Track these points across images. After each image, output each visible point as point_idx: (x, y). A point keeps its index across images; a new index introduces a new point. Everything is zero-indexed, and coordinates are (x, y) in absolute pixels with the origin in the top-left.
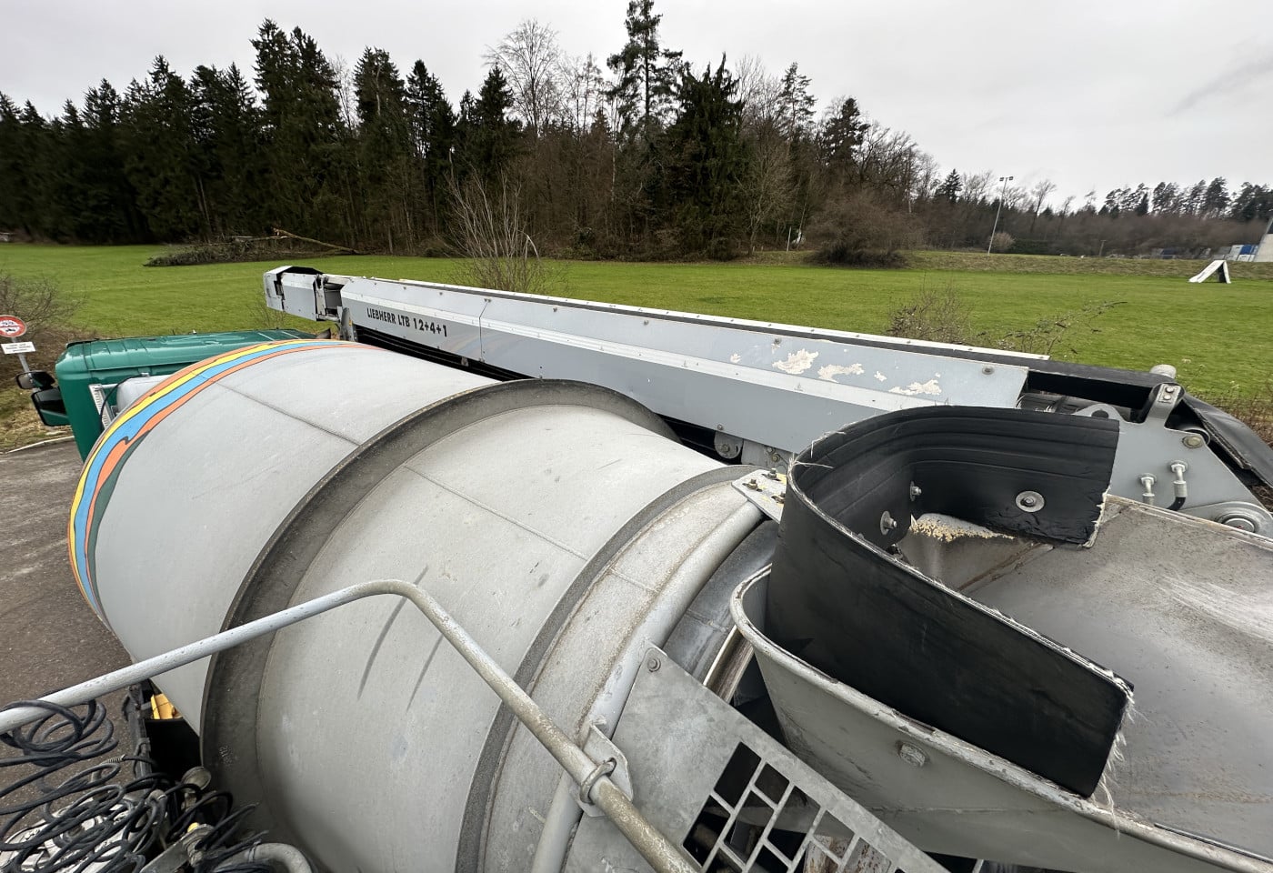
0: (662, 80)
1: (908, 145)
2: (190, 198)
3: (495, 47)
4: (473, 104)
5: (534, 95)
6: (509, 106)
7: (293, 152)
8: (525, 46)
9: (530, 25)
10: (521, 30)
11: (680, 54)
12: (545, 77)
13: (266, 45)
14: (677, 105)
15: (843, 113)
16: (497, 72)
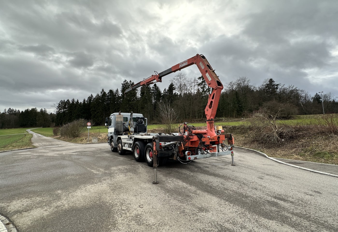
2: (102, 116)
3: (172, 79)
4: (167, 91)
5: (181, 87)
6: (175, 90)
7: (125, 104)
8: (179, 78)
9: (180, 74)
10: (178, 75)
12: (183, 83)
13: (124, 84)
15: (269, 82)
16: (172, 83)
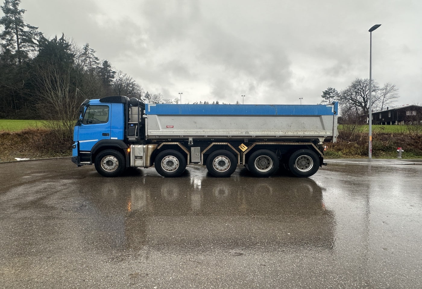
0: (27, 36)
1: (132, 81)
11: (37, 28)
14: (37, 49)
15: (103, 65)
